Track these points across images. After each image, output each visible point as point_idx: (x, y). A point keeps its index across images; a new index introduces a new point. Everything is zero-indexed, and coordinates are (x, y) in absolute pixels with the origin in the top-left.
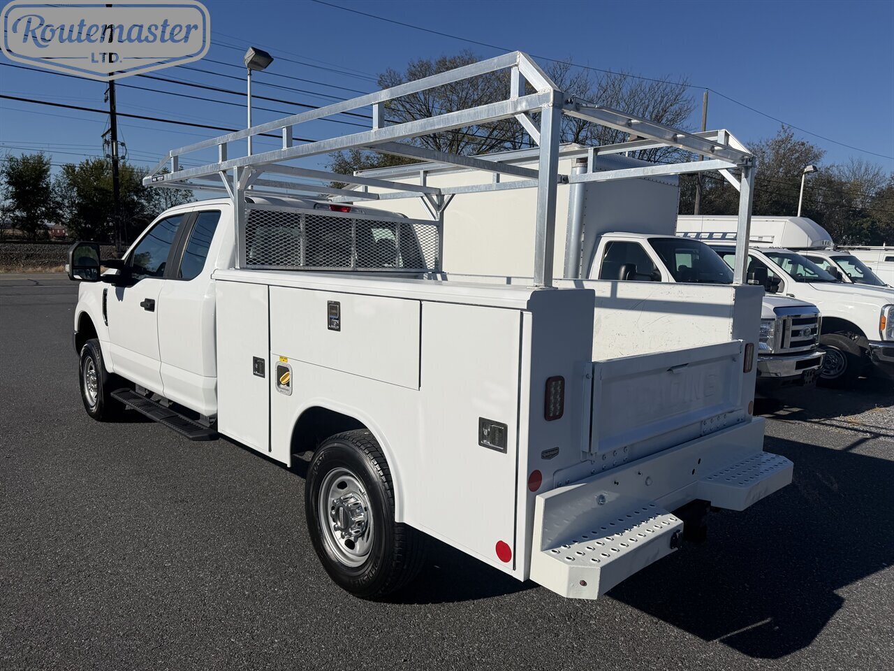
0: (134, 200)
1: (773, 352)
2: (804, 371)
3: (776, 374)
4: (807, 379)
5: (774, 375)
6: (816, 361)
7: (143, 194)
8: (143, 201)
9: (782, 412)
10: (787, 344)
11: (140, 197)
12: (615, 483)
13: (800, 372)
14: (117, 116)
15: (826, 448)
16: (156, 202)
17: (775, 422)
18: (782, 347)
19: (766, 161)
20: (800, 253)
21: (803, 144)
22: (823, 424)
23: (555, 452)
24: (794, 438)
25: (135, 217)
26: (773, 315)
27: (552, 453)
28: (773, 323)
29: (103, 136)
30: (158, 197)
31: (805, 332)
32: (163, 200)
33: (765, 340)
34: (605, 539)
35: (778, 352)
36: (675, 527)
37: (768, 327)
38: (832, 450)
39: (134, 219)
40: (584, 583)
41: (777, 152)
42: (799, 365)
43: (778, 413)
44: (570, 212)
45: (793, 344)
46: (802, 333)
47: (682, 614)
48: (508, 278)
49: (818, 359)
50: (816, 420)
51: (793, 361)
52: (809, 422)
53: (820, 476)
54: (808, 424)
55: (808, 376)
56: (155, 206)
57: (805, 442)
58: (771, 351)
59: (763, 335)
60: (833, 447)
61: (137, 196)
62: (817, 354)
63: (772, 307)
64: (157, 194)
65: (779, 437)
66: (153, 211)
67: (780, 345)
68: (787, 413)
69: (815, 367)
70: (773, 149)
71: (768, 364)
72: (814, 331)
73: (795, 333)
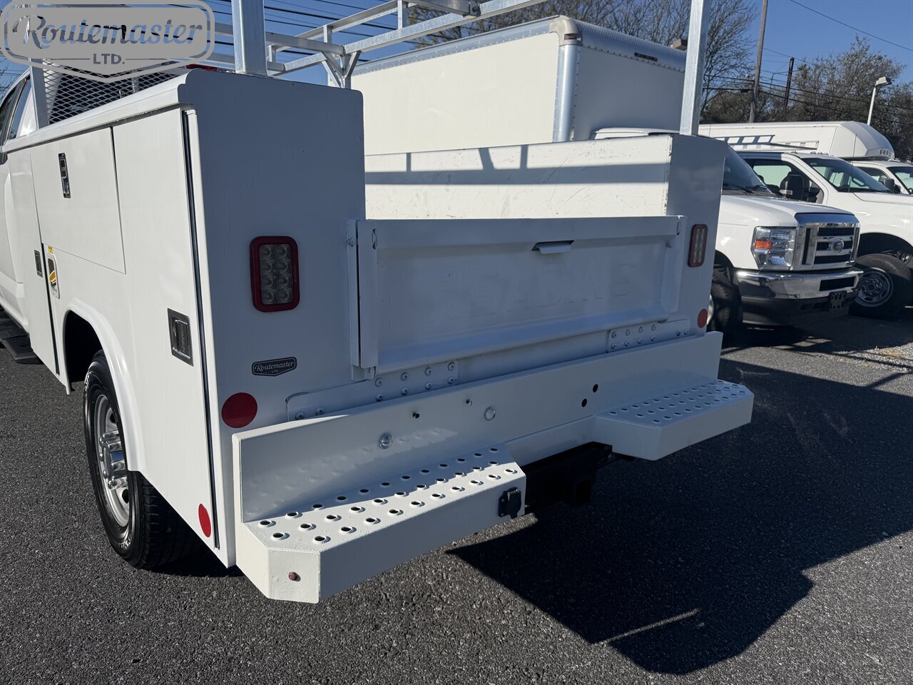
1: (791, 269)
2: (831, 293)
3: (795, 296)
4: (834, 302)
5: (793, 297)
6: (850, 281)
9: (803, 344)
10: (811, 260)
12: (414, 415)
13: (826, 294)
15: (845, 384)
17: (791, 354)
18: (804, 262)
19: (837, 77)
20: (855, 164)
21: (880, 58)
22: (851, 357)
23: (288, 365)
24: (809, 373)
26: (794, 222)
27: (282, 366)
28: (793, 233)
31: (835, 245)
33: (782, 254)
34: (373, 502)
35: (798, 269)
36: (508, 483)
37: (786, 237)
38: (853, 386)
40: (295, 577)
41: (850, 68)
42: (824, 286)
43: (798, 344)
44: (557, 102)
45: (819, 260)
46: (831, 246)
47: (572, 600)
48: (407, 154)
49: (853, 278)
50: (844, 353)
51: (816, 281)
52: (833, 354)
53: (829, 417)
54: (832, 357)
55: (836, 299)
57: (821, 377)
58: (790, 267)
59: (781, 248)
60: (855, 384)
62: (853, 273)
63: (793, 213)
65: (791, 371)
67: (801, 259)
68: (810, 344)
69: (849, 289)
70: (845, 64)
71: (786, 285)
72: (848, 245)
73: (822, 246)
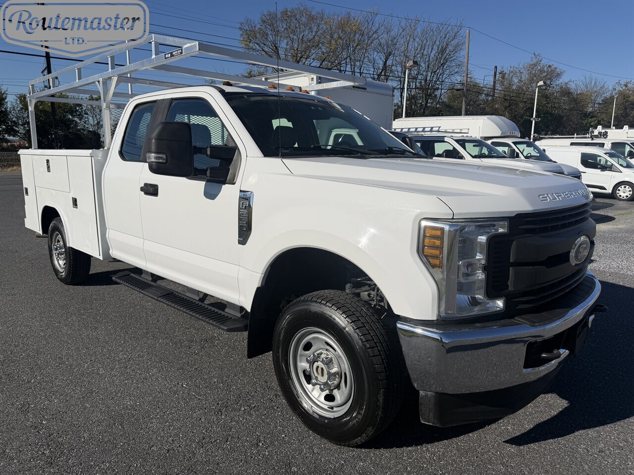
0: (69, 118)
7: (76, 114)
8: (76, 119)
11: (74, 116)
14: (51, 59)
16: (86, 119)
19: (524, 78)
21: (550, 66)
25: (71, 130)
29: (42, 72)
30: (87, 116)
32: (91, 118)
39: (70, 133)
41: (531, 72)
56: (85, 123)
61: (72, 115)
64: (87, 114)
66: (84, 126)
70: (528, 70)
